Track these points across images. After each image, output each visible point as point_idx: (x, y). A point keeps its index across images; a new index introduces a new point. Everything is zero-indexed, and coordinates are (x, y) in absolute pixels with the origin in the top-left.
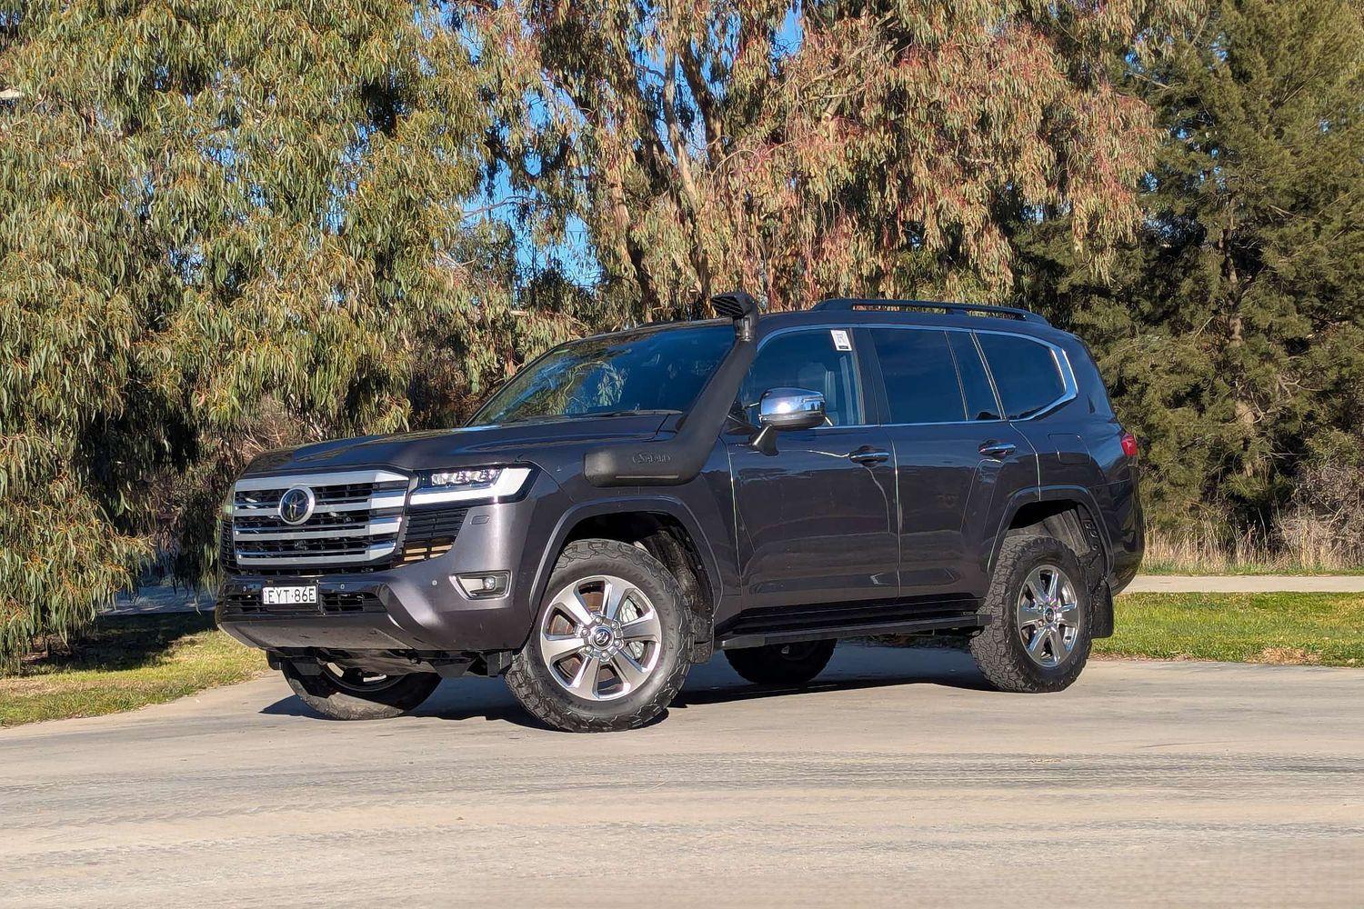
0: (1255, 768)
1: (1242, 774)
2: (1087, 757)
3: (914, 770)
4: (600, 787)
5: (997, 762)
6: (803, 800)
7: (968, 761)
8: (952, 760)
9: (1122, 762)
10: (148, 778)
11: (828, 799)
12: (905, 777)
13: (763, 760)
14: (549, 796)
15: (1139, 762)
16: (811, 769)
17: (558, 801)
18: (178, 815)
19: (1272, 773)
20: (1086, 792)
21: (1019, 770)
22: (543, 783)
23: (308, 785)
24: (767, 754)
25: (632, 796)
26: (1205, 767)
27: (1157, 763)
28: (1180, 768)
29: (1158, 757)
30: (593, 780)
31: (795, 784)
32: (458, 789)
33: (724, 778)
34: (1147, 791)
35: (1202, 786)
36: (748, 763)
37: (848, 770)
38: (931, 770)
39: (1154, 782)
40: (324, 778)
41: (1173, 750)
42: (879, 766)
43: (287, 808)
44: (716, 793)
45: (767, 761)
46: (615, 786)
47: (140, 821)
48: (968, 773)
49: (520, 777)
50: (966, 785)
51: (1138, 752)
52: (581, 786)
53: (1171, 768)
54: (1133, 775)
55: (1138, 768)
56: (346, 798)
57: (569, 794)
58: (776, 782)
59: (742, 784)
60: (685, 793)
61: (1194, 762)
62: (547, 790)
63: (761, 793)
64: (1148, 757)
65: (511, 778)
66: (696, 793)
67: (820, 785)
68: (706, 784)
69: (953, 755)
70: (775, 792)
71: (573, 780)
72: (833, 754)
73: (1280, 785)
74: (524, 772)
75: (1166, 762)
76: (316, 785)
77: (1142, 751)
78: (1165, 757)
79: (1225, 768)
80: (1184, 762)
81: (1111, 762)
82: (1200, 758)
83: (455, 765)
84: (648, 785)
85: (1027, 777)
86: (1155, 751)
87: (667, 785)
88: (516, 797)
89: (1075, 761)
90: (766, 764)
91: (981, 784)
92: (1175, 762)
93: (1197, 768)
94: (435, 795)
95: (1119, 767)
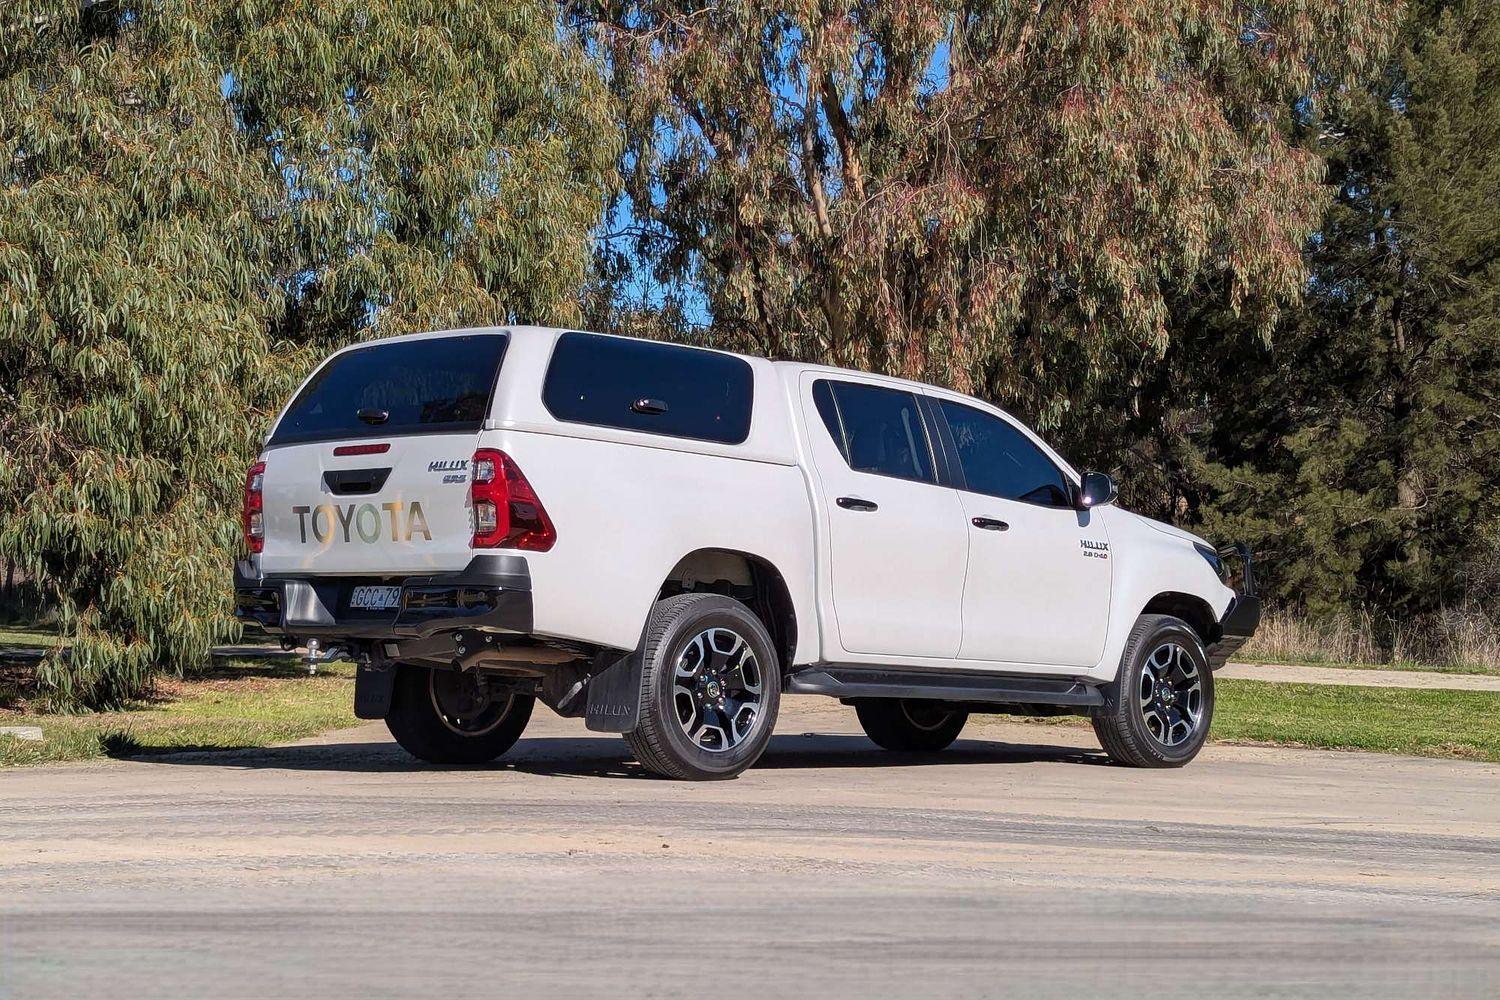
6: (985, 850)
8: (1121, 826)
11: (1007, 852)
13: (934, 815)
14: (741, 834)
16: (984, 825)
20: (1260, 858)
23: (502, 813)
24: (938, 811)
25: (818, 839)
26: (1373, 843)
27: (1325, 837)
29: (1326, 832)
30: (774, 823)
31: (972, 837)
32: (649, 824)
33: (902, 828)
35: (1371, 858)
36: (922, 818)
37: (1021, 829)
38: (1103, 833)
39: (1321, 854)
40: (514, 808)
41: (1339, 827)
42: (1051, 827)
43: (493, 830)
44: (898, 841)
45: (940, 816)
47: (357, 834)
49: (704, 817)
50: (1140, 847)
51: (1305, 827)
52: (766, 828)
54: (1302, 847)
55: (1305, 840)
56: (545, 826)
57: (755, 833)
60: (868, 839)
63: (943, 843)
64: (1315, 832)
67: (998, 839)
68: (889, 833)
70: (954, 843)
74: (706, 814)
75: (1334, 837)
78: (1333, 833)
79: (1392, 845)
80: (1351, 838)
82: (1366, 835)
84: (830, 830)
85: (1197, 843)
86: (1323, 827)
90: (939, 819)
93: (1365, 843)
94: (630, 827)
95: (1287, 839)
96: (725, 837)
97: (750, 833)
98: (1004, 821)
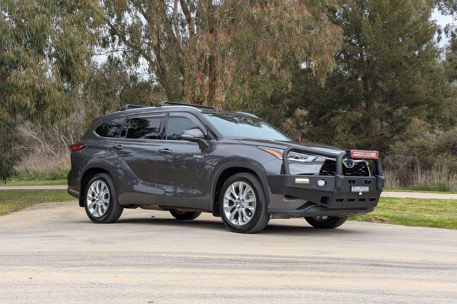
1: (352, 267)
2: (295, 257)
4: (96, 265)
9: (307, 260)
15: (314, 260)
19: (364, 267)
21: (267, 262)
27: (321, 260)
28: (329, 263)
29: (321, 258)
31: (177, 266)
34: (314, 273)
35: (336, 271)
39: (317, 269)
46: (103, 265)
48: (247, 263)
53: (325, 263)
54: (310, 266)
55: (312, 262)
58: (170, 265)
59: (156, 265)
62: (74, 266)
64: (317, 258)
73: (366, 272)
78: (324, 258)
80: (331, 261)
81: (304, 260)
82: (337, 259)
86: (321, 256)
89: (290, 259)
92: (328, 261)
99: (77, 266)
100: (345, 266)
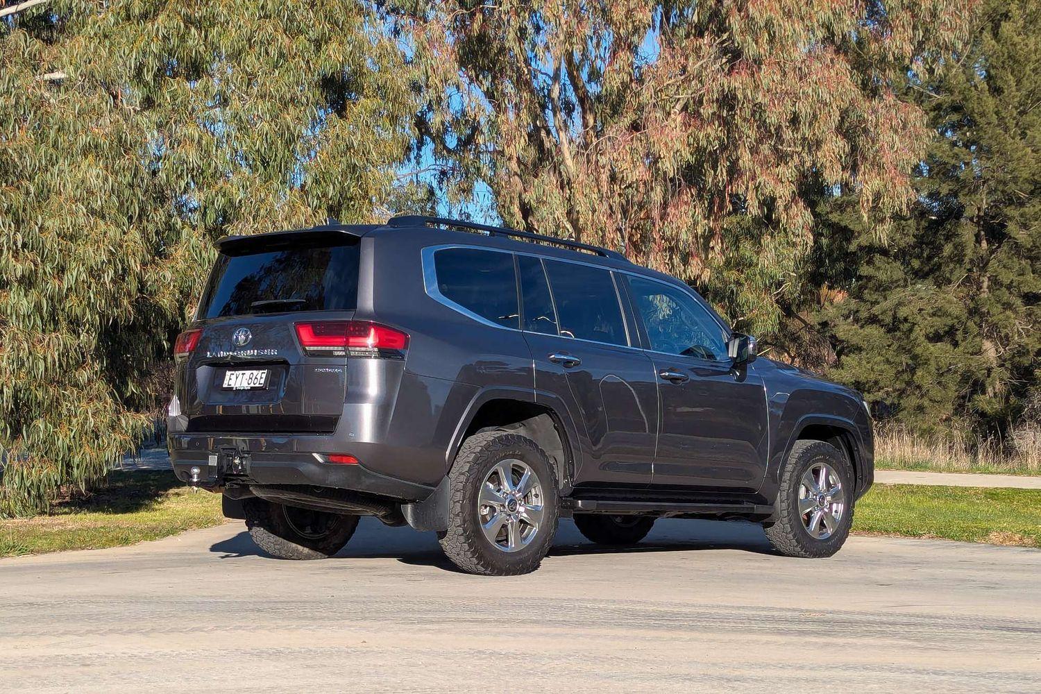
0: (973, 627)
1: (963, 631)
2: (846, 613)
3: (711, 617)
4: (471, 621)
5: (776, 614)
6: (625, 638)
7: (754, 612)
8: (741, 611)
9: (871, 618)
10: (134, 599)
11: (644, 638)
12: (704, 624)
13: (598, 605)
14: (436, 627)
15: (884, 619)
16: (634, 614)
17: (440, 631)
18: (153, 630)
19: (986, 631)
20: (842, 641)
21: (792, 621)
22: (430, 616)
23: (253, 610)
24: (602, 601)
25: (495, 630)
26: (935, 625)
27: (898, 619)
28: (915, 625)
29: (899, 615)
30: (468, 616)
31: (620, 625)
32: (365, 619)
33: (567, 618)
34: (888, 642)
35: (930, 639)
36: (587, 607)
37: (662, 616)
38: (725, 619)
39: (894, 634)
40: (266, 606)
41: (912, 610)
42: (686, 614)
43: (236, 627)
44: (559, 630)
45: (601, 606)
46: (483, 621)
47: (125, 634)
48: (753, 622)
49: (413, 611)
50: (750, 631)
51: (884, 610)
52: (458, 620)
53: (908, 624)
54: (879, 629)
55: (882, 623)
56: (280, 623)
57: (448, 626)
58: (606, 623)
59: (580, 624)
60: (537, 629)
61: (927, 620)
62: (432, 622)
63: (595, 631)
64: (892, 615)
65: (408, 611)
66: (544, 630)
67: (639, 627)
68: (552, 623)
69: (743, 607)
70: (604, 631)
71: (453, 615)
72: (652, 603)
73: (990, 641)
74: (416, 607)
75: (905, 620)
76: (259, 611)
77: (890, 610)
78: (905, 615)
79: (949, 626)
80: (919, 620)
81: (864, 618)
82: (931, 617)
83: (364, 599)
84: (508, 621)
85: (796, 627)
86: (898, 611)
87: (523, 622)
88: (408, 627)
89: (836, 616)
90: (599, 608)
91: (762, 631)
92: (913, 620)
93: (928, 625)
94: (347, 622)
95: (869, 622)
96: (420, 630)
97: (445, 626)
98: (651, 608)
99: (438, 622)
100: (948, 630)
